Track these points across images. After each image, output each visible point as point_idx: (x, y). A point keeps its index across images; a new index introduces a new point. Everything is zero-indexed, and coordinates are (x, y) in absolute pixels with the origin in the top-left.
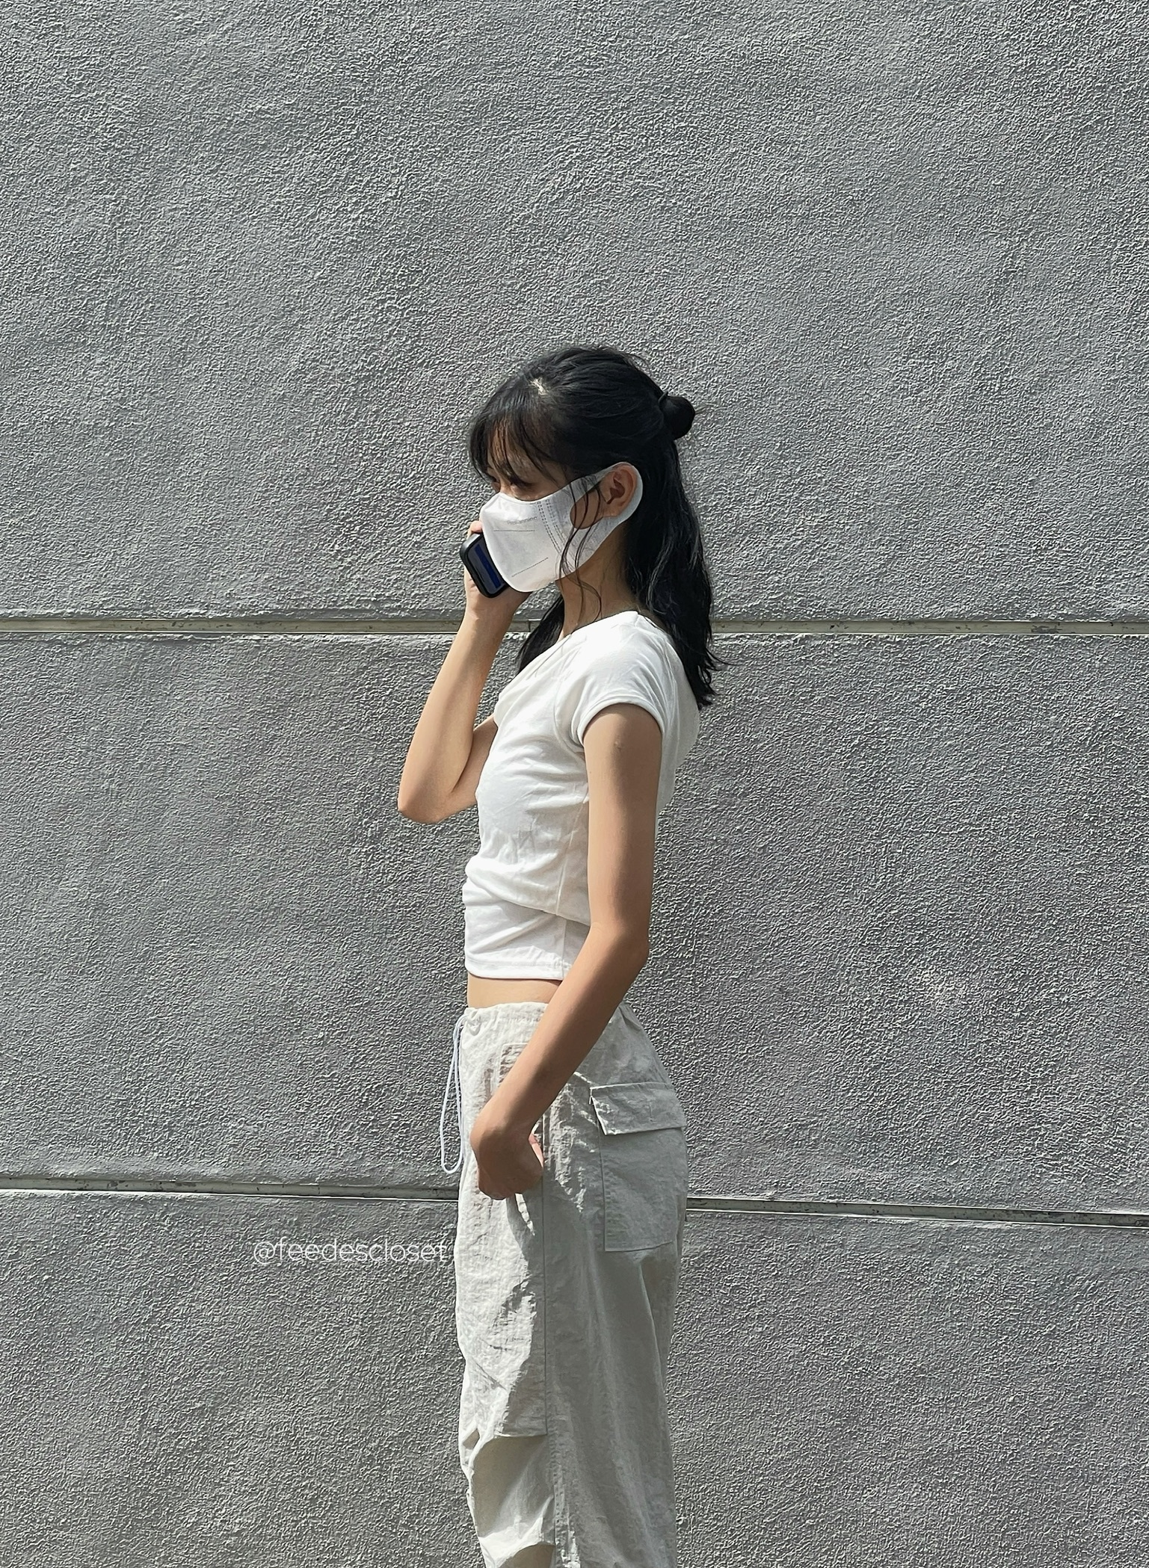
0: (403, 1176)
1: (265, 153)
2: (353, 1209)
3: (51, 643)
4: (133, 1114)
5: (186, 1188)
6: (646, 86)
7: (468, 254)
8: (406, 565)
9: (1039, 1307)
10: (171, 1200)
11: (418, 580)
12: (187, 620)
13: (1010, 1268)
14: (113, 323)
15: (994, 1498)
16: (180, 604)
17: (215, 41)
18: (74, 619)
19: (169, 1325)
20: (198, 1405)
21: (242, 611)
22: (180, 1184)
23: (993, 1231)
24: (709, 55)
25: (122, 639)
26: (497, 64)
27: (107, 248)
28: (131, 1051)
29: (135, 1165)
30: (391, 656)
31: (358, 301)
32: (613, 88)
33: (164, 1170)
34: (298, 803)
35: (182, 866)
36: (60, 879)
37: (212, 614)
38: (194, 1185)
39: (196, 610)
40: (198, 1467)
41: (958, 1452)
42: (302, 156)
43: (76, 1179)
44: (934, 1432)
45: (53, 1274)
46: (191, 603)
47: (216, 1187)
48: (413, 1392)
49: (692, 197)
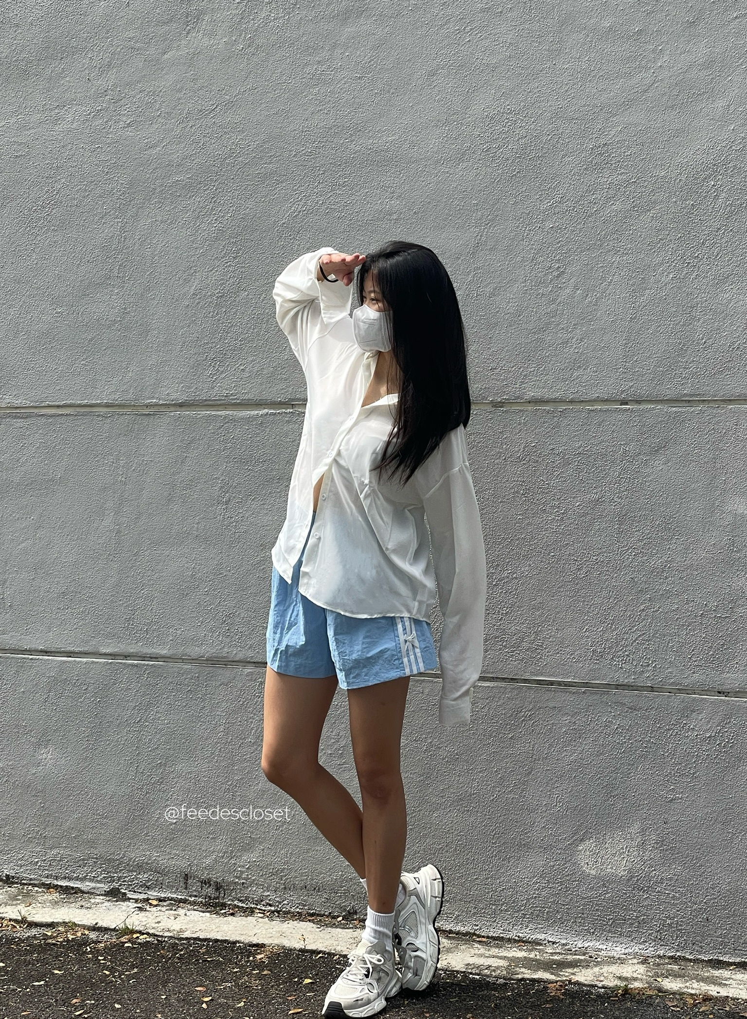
0: (240, 656)
1: (180, 199)
2: (221, 671)
3: (98, 416)
4: (132, 625)
5: (154, 660)
6: (331, 163)
7: (260, 240)
8: (239, 380)
9: (507, 725)
10: (147, 665)
11: (244, 386)
12: (151, 405)
13: (494, 705)
14: (121, 275)
15: (489, 818)
16: (149, 398)
17: (160, 151)
18: (107, 406)
19: (147, 724)
20: (159, 762)
21: (173, 401)
22: (151, 658)
23: (486, 687)
24: (357, 149)
25: (126, 414)
26: (271, 156)
27: (119, 242)
28: (131, 596)
29: (132, 650)
30: (234, 420)
31: (217, 263)
32: (317, 165)
33: (144, 652)
34: (196, 486)
35: (150, 514)
36: (103, 520)
37: (161, 402)
38: (157, 658)
39: (155, 401)
40: (159, 791)
41: (473, 794)
42: (194, 200)
43: (110, 655)
44: (462, 785)
45: (101, 698)
46: (153, 398)
47: (166, 660)
48: (246, 759)
49: (351, 212)
